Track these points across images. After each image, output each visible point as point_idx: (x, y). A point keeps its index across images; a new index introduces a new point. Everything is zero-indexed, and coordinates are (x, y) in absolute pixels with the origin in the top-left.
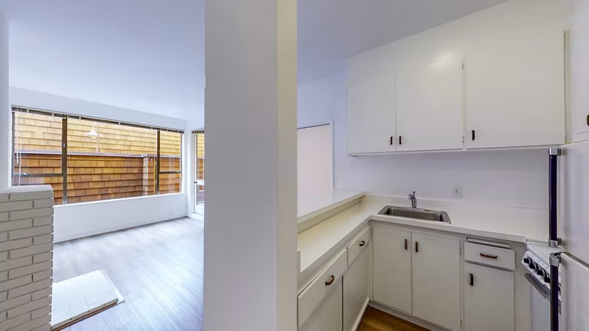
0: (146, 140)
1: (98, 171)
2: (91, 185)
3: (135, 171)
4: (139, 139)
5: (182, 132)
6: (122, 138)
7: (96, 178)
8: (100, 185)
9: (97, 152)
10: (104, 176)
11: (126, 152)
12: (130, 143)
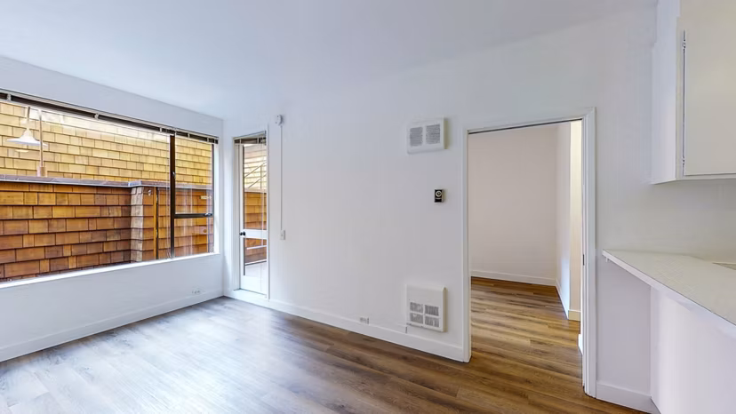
0: (127, 158)
1: (42, 213)
2: (27, 242)
3: (117, 212)
4: (116, 156)
5: (214, 141)
6: (84, 152)
7: (36, 227)
8: (45, 241)
9: (39, 175)
10: (55, 223)
11: (91, 178)
12: (98, 163)
